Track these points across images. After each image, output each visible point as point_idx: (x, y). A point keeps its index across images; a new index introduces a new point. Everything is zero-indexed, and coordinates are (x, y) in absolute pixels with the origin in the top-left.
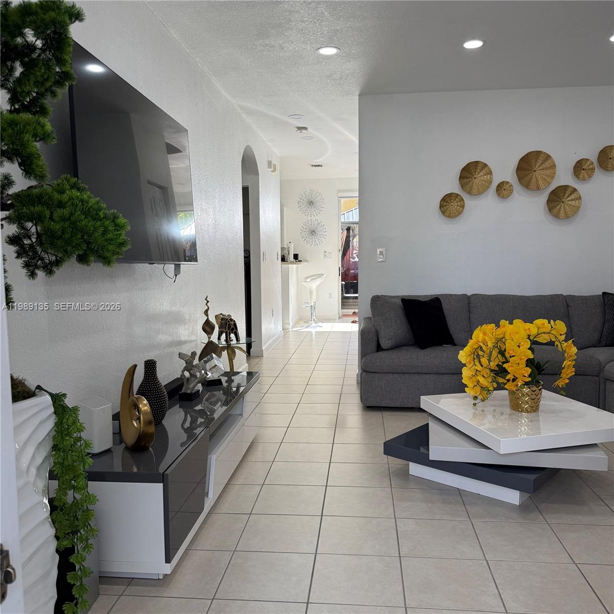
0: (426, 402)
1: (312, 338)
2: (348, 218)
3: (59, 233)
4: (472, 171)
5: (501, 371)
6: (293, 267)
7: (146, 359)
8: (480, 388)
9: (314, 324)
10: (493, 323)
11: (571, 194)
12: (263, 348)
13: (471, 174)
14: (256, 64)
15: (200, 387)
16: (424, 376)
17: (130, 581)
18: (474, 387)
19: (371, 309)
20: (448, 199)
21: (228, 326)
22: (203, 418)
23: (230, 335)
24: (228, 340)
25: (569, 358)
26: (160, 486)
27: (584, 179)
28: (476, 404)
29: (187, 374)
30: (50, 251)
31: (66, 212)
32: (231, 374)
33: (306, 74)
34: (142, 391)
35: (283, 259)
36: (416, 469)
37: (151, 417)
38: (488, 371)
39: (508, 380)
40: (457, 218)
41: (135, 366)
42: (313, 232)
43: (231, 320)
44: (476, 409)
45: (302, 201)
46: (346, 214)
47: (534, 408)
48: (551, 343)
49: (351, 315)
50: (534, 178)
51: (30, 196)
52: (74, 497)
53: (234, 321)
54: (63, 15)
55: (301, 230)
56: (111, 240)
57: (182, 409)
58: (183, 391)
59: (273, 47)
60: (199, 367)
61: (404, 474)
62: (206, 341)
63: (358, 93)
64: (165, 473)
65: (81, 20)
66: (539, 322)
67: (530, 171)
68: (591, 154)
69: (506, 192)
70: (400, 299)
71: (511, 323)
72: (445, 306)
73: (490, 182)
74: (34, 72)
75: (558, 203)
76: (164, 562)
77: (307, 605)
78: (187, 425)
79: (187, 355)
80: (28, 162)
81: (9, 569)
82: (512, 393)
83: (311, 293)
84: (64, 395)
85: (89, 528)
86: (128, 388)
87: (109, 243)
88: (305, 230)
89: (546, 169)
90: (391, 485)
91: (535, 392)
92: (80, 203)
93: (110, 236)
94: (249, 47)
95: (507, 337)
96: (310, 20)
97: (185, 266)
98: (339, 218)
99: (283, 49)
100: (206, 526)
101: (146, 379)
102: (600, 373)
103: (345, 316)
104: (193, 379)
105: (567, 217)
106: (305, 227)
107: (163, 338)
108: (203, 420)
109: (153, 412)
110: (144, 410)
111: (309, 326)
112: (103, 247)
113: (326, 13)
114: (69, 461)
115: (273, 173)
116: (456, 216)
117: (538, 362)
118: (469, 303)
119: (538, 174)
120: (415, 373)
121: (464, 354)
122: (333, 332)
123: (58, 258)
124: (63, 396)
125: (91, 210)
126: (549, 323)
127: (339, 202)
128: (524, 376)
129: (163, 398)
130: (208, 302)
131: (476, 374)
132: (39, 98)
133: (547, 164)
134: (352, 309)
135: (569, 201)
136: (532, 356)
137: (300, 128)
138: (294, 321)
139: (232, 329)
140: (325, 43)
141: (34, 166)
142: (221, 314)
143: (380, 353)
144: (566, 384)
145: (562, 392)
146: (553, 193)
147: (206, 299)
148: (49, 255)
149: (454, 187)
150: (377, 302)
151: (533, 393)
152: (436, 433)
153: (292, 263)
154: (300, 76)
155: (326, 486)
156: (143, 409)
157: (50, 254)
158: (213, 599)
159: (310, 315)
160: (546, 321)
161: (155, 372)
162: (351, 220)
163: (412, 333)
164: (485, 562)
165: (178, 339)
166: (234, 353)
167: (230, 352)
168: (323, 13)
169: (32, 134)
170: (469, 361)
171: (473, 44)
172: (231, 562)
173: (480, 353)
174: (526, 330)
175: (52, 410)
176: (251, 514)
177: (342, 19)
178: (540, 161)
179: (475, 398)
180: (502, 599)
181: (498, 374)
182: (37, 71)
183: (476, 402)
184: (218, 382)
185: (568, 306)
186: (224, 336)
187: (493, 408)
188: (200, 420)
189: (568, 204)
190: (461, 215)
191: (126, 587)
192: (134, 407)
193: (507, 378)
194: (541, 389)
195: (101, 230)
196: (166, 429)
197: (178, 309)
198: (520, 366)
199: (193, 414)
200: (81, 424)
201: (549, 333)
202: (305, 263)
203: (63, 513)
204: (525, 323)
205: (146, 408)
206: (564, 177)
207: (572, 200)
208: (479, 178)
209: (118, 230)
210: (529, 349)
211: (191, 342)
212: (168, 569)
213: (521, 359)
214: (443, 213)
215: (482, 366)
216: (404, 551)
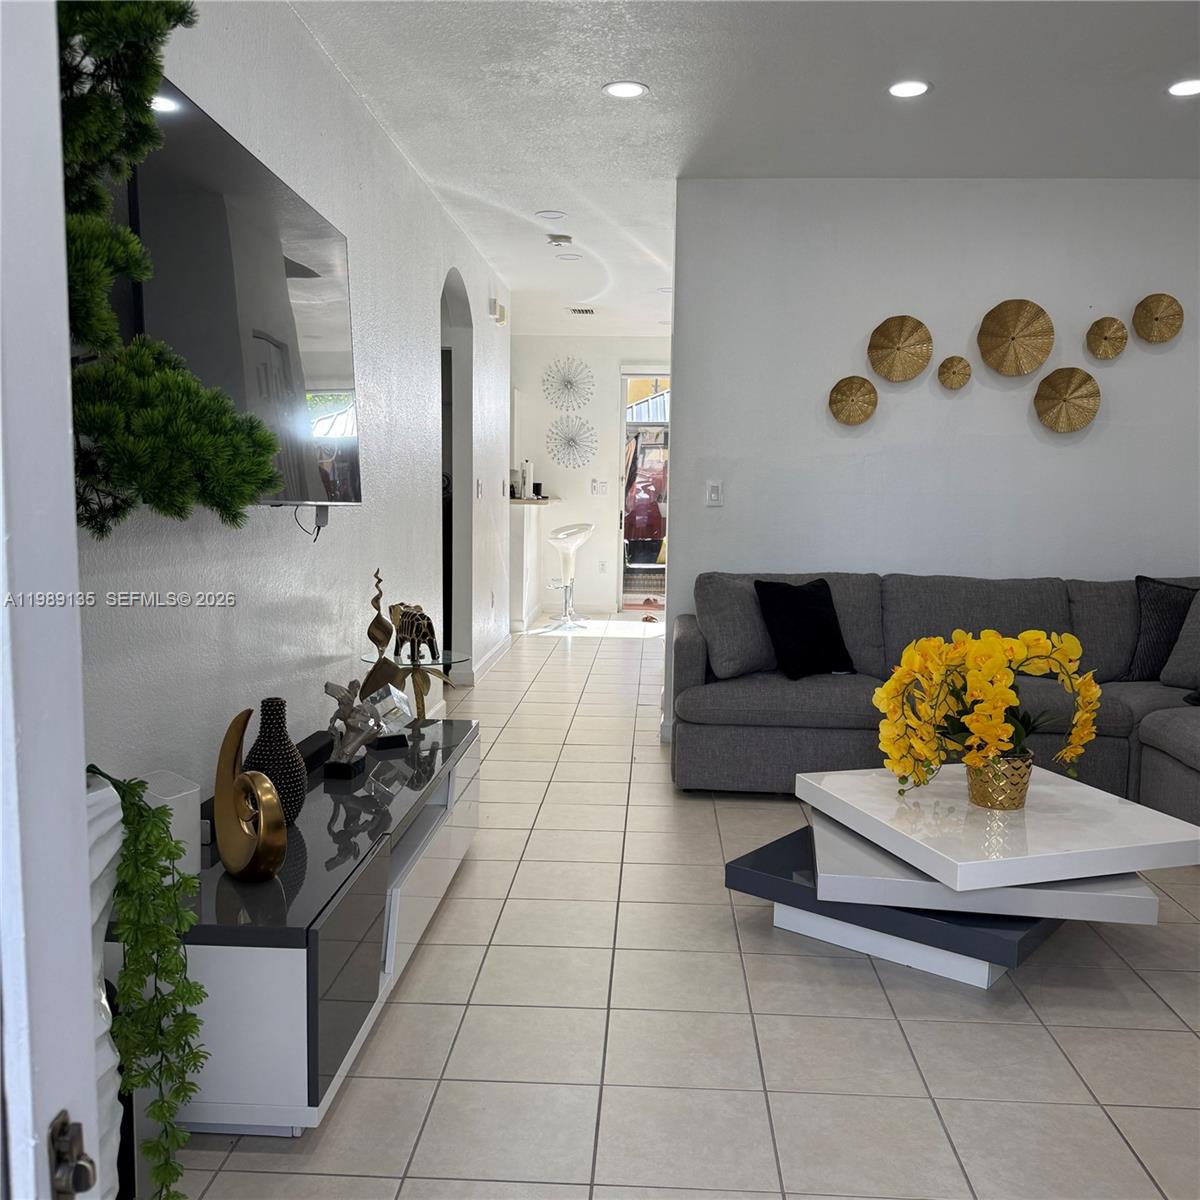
0: (807, 784)
1: (565, 650)
2: (639, 414)
3: (145, 460)
4: (894, 335)
5: (953, 729)
6: (531, 510)
7: (264, 698)
8: (912, 761)
9: (570, 623)
10: (940, 635)
11: (1080, 386)
12: (474, 669)
13: (892, 341)
14: (480, 110)
15: (362, 751)
16: (796, 732)
17: (235, 1140)
18: (901, 758)
19: (696, 600)
20: (845, 388)
21: (414, 627)
22: (371, 813)
23: (419, 646)
24: (415, 655)
25: (1086, 707)
26: (300, 955)
27: (1107, 358)
28: (904, 791)
29: (339, 723)
30: (100, 487)
31: (157, 414)
32: (420, 722)
33: (578, 133)
34: (258, 760)
35: (513, 495)
36: (786, 917)
37: (279, 814)
38: (931, 729)
39: (970, 748)
40: (862, 425)
41: (249, 713)
42: (571, 442)
43: (423, 616)
44: (904, 802)
45: (550, 378)
46: (635, 407)
47: (1017, 801)
48: (1052, 676)
49: (640, 605)
50: (1012, 352)
51: (85, 381)
52: (156, 987)
53: (429, 619)
54: (155, 11)
55: (548, 437)
56: (248, 474)
57: (329, 796)
58: (333, 758)
59: (517, 77)
60: (365, 711)
61: (764, 927)
62: (375, 659)
63: (675, 175)
64: (312, 928)
65: (189, 23)
66: (1030, 635)
67: (1004, 339)
68: (1120, 307)
69: (956, 379)
70: (753, 581)
71: (976, 637)
72: (837, 596)
73: (928, 358)
74: (84, 125)
75: (1056, 401)
76: (307, 1104)
77: (592, 1188)
78: (339, 826)
79: (341, 688)
80: (83, 312)
81: (82, 1163)
82: (973, 771)
83: (566, 561)
84: (142, 784)
85: (187, 1050)
86: (233, 755)
87: (244, 481)
88: (557, 437)
89: (1035, 335)
90: (739, 947)
91: (1019, 772)
92: (185, 399)
93: (247, 465)
94: (470, 75)
95: (969, 664)
96: (594, 29)
97: (337, 509)
98: (623, 415)
99: (537, 82)
100: (380, 1028)
101: (264, 736)
102: (1130, 732)
103: (628, 606)
104: (352, 735)
105: (1072, 429)
106: (555, 431)
107: (290, 651)
108: (370, 817)
109: (282, 803)
110: (267, 801)
111: (560, 626)
112: (231, 488)
113: (628, 16)
114: (149, 917)
115: (498, 324)
116: (861, 422)
117: (1026, 713)
118: (882, 592)
119: (1020, 347)
120: (780, 726)
121: (884, 695)
122: (606, 638)
123: (118, 501)
124: (139, 787)
125: (206, 411)
126: (1049, 637)
127: (624, 382)
128: (1000, 740)
129: (298, 776)
130: (380, 581)
131: (906, 734)
132: (86, 176)
133: (1037, 326)
134: (642, 592)
135: (1077, 397)
136: (1016, 702)
137: (556, 238)
138: (530, 614)
139: (425, 635)
140: (620, 75)
141: (93, 321)
142: (402, 604)
143: (713, 687)
144: (1080, 757)
145: (1070, 772)
146: (1047, 382)
147: (376, 576)
148: (100, 494)
149: (856, 364)
150: (708, 586)
151: (1016, 773)
152: (827, 847)
153: (530, 501)
154: (566, 136)
155: (614, 949)
156: (264, 798)
157: (102, 492)
158: (405, 1177)
159: (563, 605)
160: (1042, 634)
161: (283, 722)
162: (645, 420)
163: (773, 649)
164: (929, 1101)
165: (318, 653)
166: (427, 681)
167: (418, 678)
168: (622, 16)
169: (105, 259)
170: (894, 708)
171: (908, 89)
172: (435, 1101)
173: (917, 694)
174: (1006, 651)
175: (120, 815)
176: (468, 1004)
177: (659, 30)
178: (1023, 320)
179: (903, 779)
180: (966, 1176)
181: (948, 733)
182: (91, 121)
183: (904, 787)
184: (398, 741)
185: (1070, 601)
186: (406, 649)
187: (936, 799)
188: (365, 817)
189: (1075, 404)
190: (871, 419)
191: (226, 1154)
192: (244, 795)
193: (968, 743)
194: (1030, 764)
195: (227, 453)
196: (301, 837)
197: (317, 595)
198: (995, 721)
199: (351, 805)
200: (178, 842)
201: (1049, 657)
202: (556, 502)
203: (132, 1020)
204: (1003, 637)
205: (269, 796)
206: (1068, 352)
207: (1082, 397)
208: (905, 351)
209: (260, 455)
210: (1010, 688)
211: (341, 658)
212: (313, 1117)
213: (995, 708)
214: (836, 415)
215: (920, 719)
216: (774, 1079)
